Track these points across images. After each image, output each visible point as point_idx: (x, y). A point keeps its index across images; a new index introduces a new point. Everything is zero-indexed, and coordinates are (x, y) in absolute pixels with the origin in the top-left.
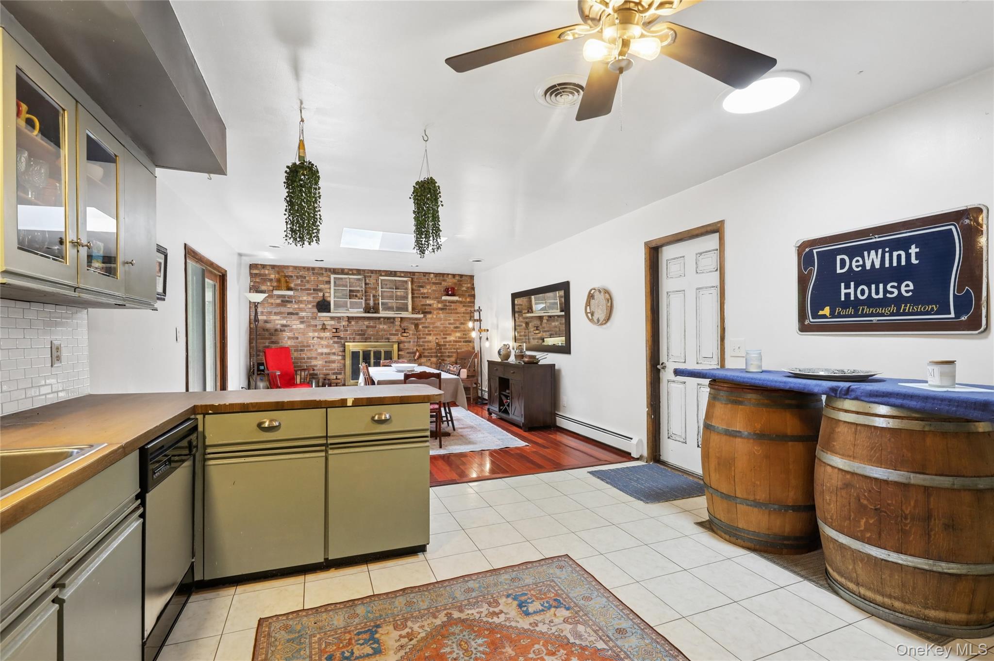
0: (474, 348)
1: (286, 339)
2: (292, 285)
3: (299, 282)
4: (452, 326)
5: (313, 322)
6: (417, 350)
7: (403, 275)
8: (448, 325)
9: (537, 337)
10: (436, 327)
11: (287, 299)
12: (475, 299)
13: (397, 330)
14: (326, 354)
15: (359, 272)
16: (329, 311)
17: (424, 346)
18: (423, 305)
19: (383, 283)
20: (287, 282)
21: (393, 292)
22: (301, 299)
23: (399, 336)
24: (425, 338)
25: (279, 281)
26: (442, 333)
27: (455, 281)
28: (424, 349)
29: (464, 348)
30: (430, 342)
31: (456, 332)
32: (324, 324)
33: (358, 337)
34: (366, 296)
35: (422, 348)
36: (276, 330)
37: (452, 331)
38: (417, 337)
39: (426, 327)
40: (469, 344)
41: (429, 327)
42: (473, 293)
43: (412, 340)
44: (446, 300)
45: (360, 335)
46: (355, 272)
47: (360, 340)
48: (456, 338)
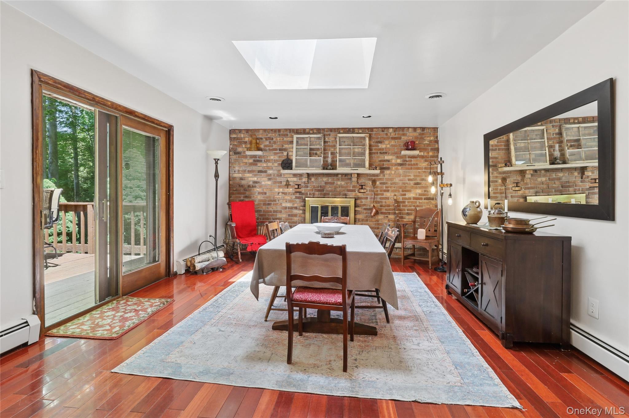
0: (436, 206)
1: (257, 194)
2: (262, 146)
3: (267, 143)
4: (412, 183)
5: (279, 179)
6: (374, 206)
7: (361, 131)
8: (407, 181)
9: (516, 194)
10: (395, 183)
11: (258, 159)
12: (438, 153)
13: (354, 187)
14: (289, 208)
15: (319, 131)
16: (291, 169)
17: (382, 202)
18: (380, 161)
19: (341, 140)
20: (257, 143)
21: (351, 148)
22: (269, 158)
23: (357, 192)
24: (383, 194)
25: (251, 143)
26: (401, 190)
27: (416, 134)
28: (381, 206)
29: (425, 205)
30: (388, 198)
31: (417, 188)
32: (288, 181)
33: (317, 193)
34: (324, 154)
35: (379, 205)
36: (249, 186)
37: (412, 187)
38: (375, 194)
39: (384, 183)
40: (431, 201)
41: (387, 183)
42: (436, 146)
43: (369, 197)
44: (405, 156)
45: (319, 191)
46: (315, 131)
47: (319, 196)
48: (416, 194)
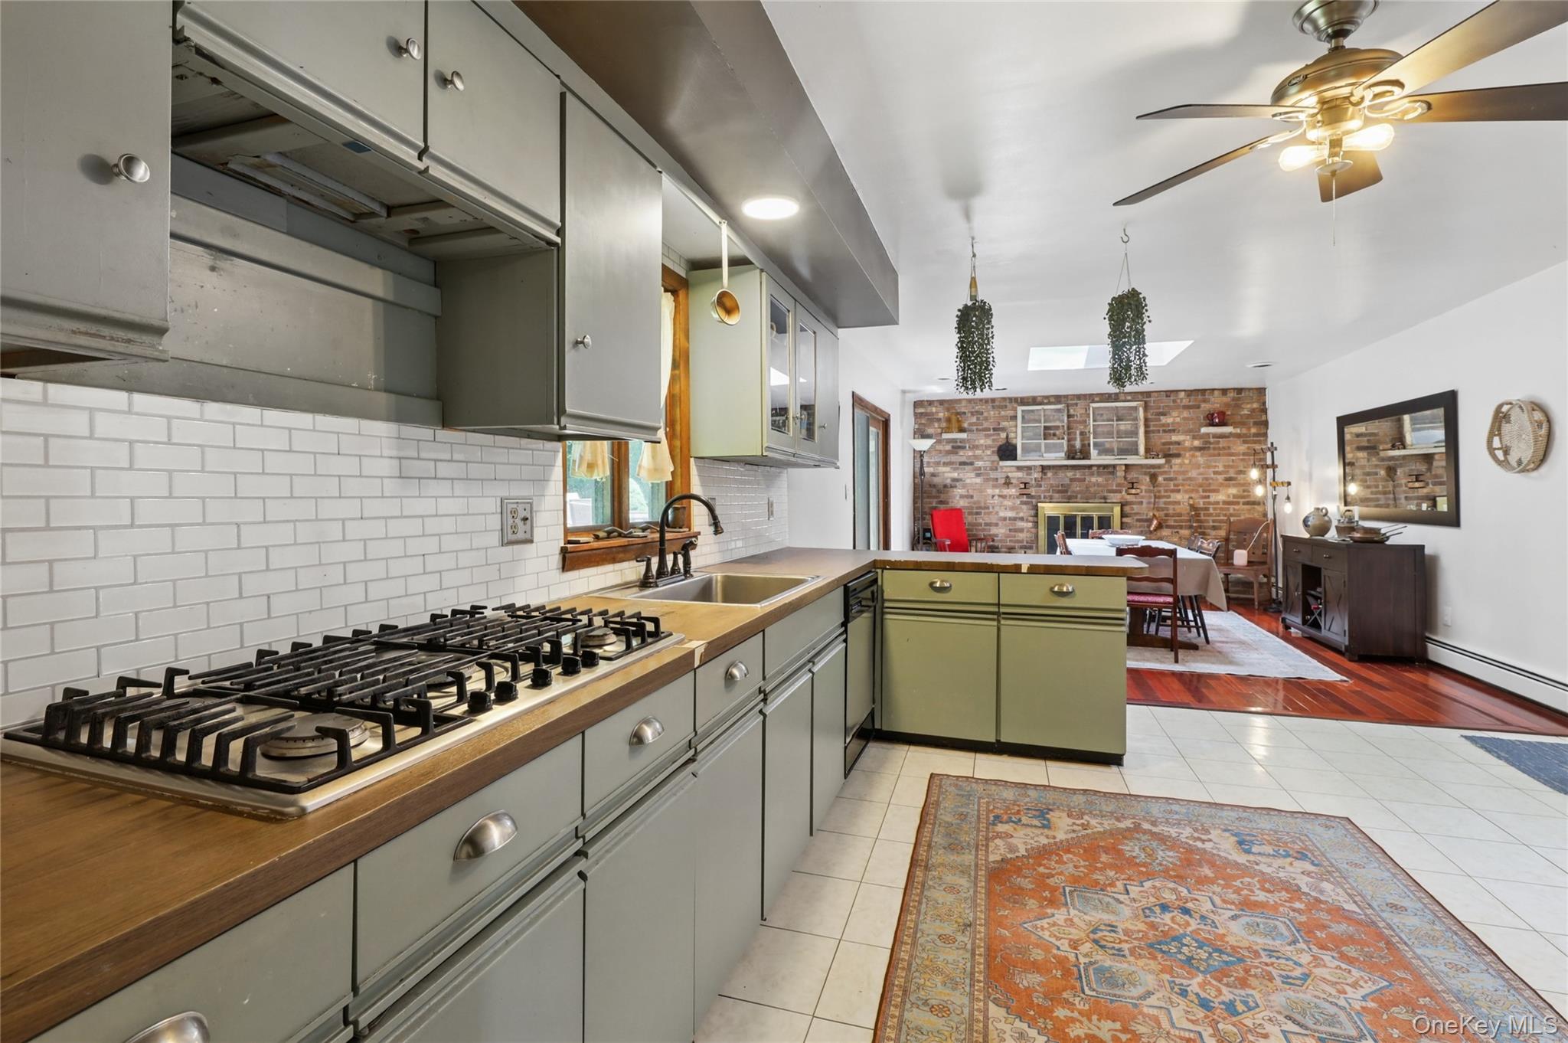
0: (1265, 515)
1: (958, 498)
2: (965, 425)
3: (974, 420)
4: (1220, 478)
5: (993, 475)
6: (1154, 515)
7: (1129, 398)
8: (1212, 476)
9: (1416, 494)
10: (1190, 479)
11: (959, 444)
12: (1267, 428)
13: (1119, 485)
14: (1010, 519)
15: (1058, 399)
16: (1015, 459)
17: (1167, 509)
18: (1164, 444)
19: (1096, 413)
20: (958, 421)
21: (1113, 425)
22: (977, 443)
23: (1124, 493)
24: (1169, 497)
25: (949, 420)
26: (1201, 490)
27: (1225, 399)
28: (1166, 515)
29: (1244, 513)
30: (1178, 503)
31: (1229, 486)
32: (1008, 477)
33: (1056, 495)
34: (1069, 434)
35: (1162, 513)
36: (945, 486)
37: (1221, 485)
38: (1155, 496)
39: (1171, 479)
40: (1256, 506)
41: (1176, 479)
42: (1264, 418)
43: (1145, 501)
44: (1208, 434)
45: (1059, 492)
46: (1052, 400)
47: (1060, 500)
48: (1229, 496)
